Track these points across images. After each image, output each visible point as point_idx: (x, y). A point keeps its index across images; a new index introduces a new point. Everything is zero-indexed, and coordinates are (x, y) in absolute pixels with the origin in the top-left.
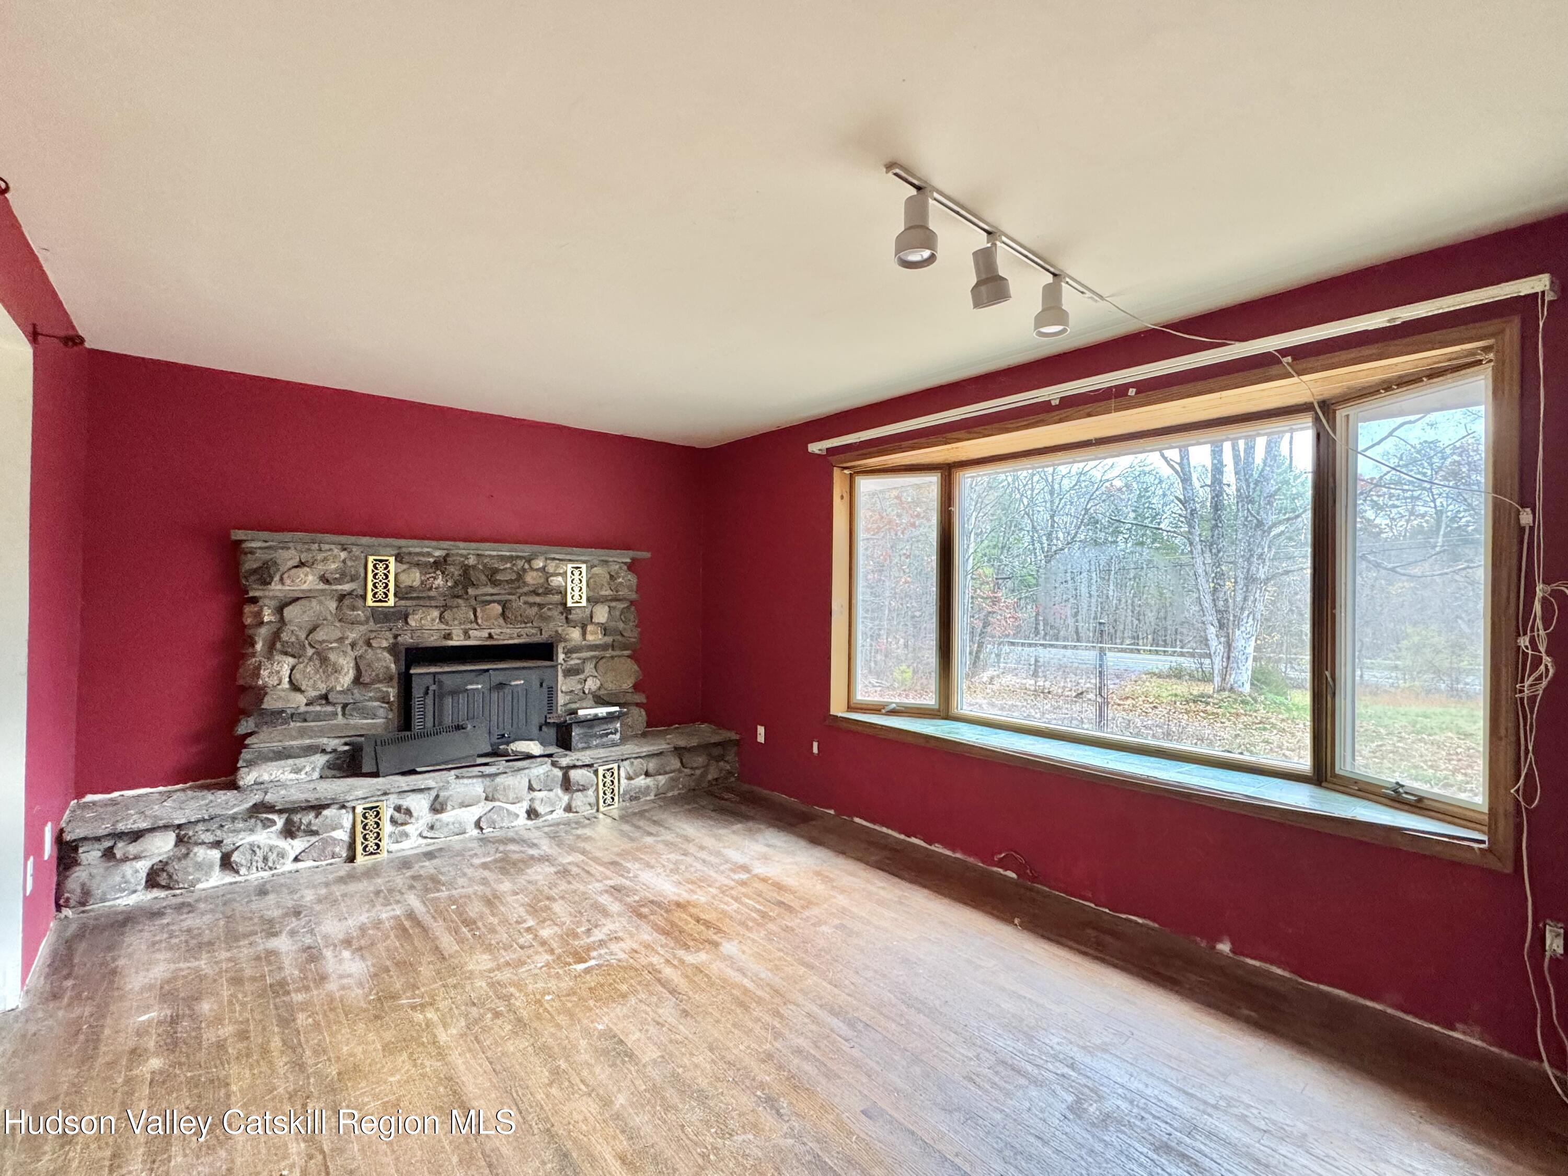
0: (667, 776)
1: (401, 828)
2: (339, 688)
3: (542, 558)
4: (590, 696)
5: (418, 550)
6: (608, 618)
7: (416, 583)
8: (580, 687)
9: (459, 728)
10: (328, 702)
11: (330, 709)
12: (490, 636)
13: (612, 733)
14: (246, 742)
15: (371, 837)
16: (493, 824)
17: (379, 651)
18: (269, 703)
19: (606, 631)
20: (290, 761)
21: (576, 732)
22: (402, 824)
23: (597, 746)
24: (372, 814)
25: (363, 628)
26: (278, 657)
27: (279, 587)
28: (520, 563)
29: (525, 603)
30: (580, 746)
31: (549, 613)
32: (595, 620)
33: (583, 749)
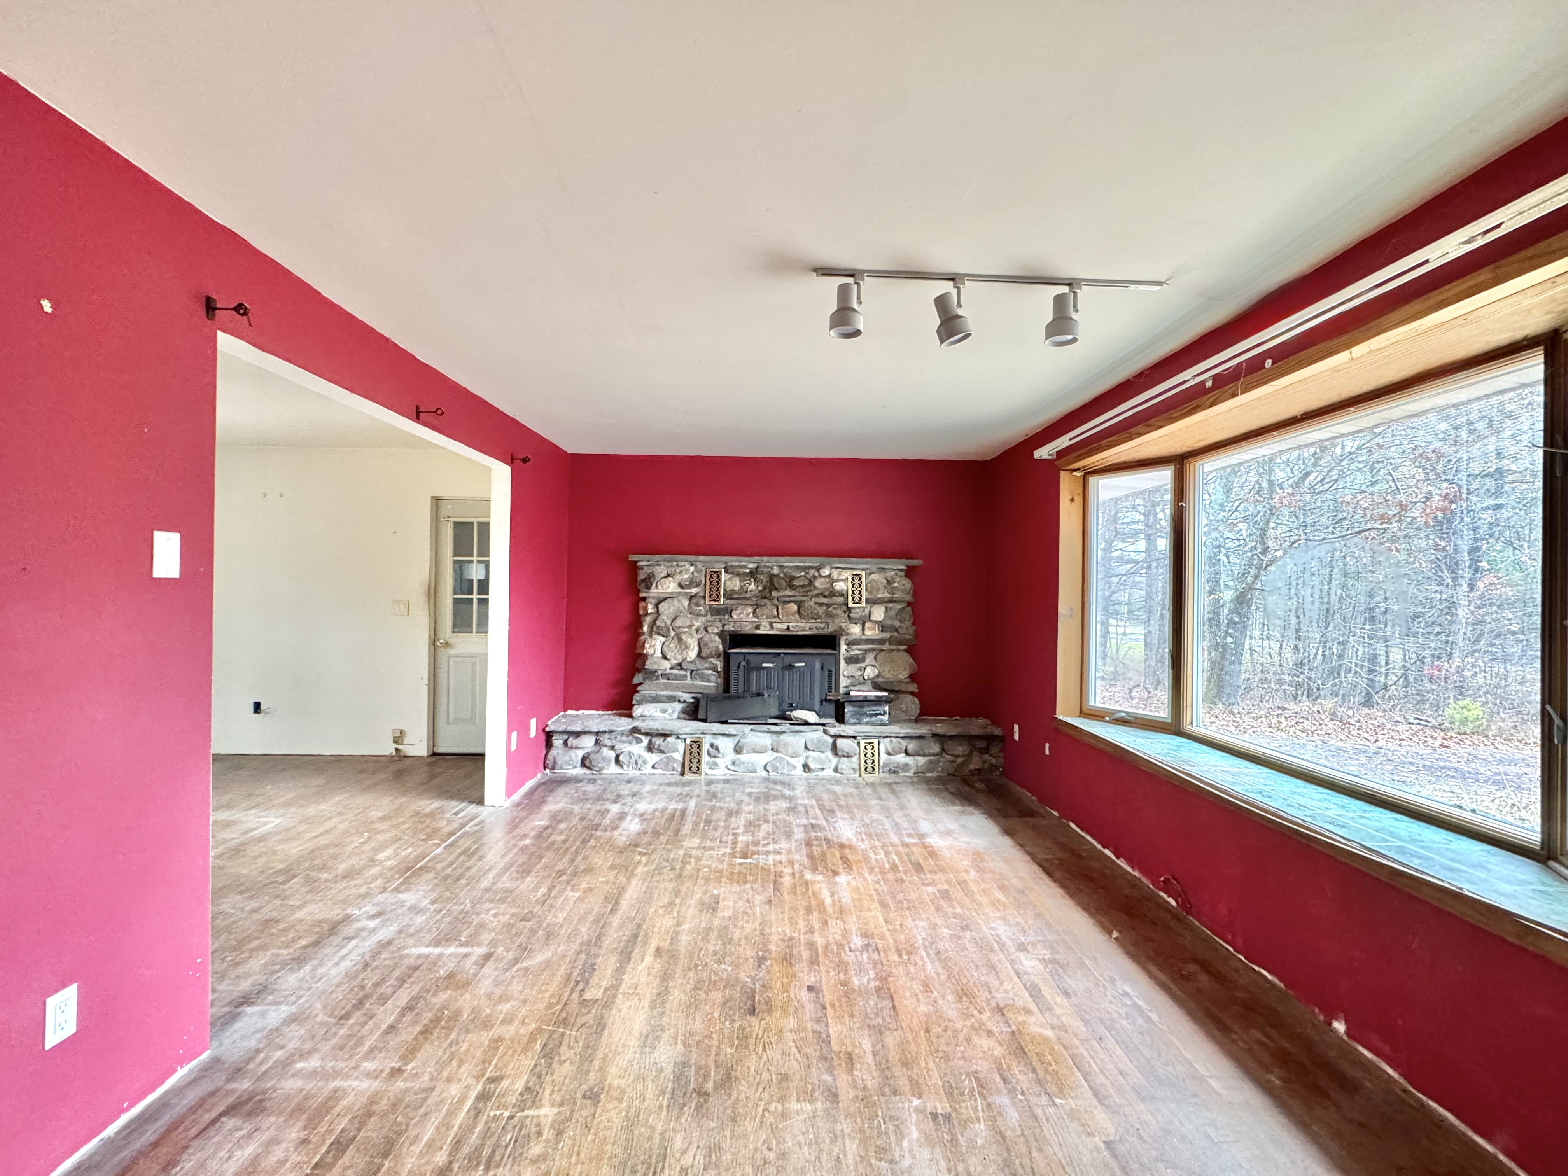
0: (927, 758)
1: (714, 759)
2: (689, 660)
3: (828, 567)
4: (869, 682)
5: (737, 564)
6: (885, 617)
7: (737, 588)
8: (860, 673)
9: (759, 695)
10: (682, 669)
11: (682, 672)
12: (788, 629)
13: (880, 714)
14: (638, 689)
15: (695, 761)
16: (776, 769)
17: (712, 636)
18: (649, 665)
19: (883, 628)
20: (660, 705)
21: (848, 709)
22: (715, 757)
23: (867, 723)
24: (694, 745)
25: (704, 619)
26: (655, 636)
27: (655, 591)
28: (812, 572)
29: (816, 603)
30: (852, 721)
31: (834, 612)
32: (873, 618)
33: (855, 724)
